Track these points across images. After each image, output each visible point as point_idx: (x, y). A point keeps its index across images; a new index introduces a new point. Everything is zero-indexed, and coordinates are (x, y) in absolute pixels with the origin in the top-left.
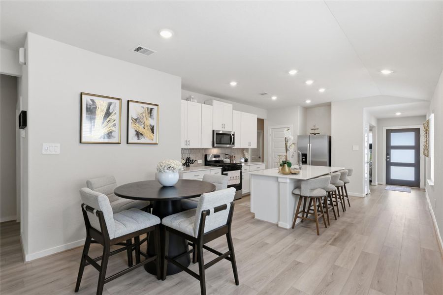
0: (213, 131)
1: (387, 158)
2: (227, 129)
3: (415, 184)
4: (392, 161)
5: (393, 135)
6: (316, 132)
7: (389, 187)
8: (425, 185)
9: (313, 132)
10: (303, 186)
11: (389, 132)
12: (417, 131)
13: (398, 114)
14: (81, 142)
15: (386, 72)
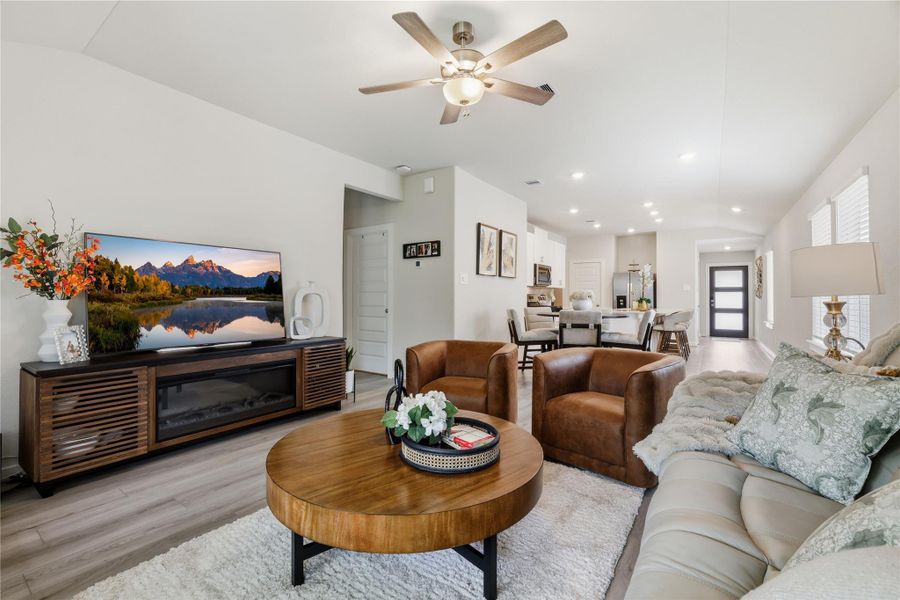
0: (535, 265)
1: (711, 303)
2: (546, 263)
3: (743, 334)
4: (717, 307)
5: (717, 274)
6: (636, 268)
7: (714, 338)
8: (754, 335)
9: (632, 268)
10: (666, 322)
11: (712, 270)
12: (745, 269)
13: (728, 248)
14: (478, 273)
15: (736, 210)
